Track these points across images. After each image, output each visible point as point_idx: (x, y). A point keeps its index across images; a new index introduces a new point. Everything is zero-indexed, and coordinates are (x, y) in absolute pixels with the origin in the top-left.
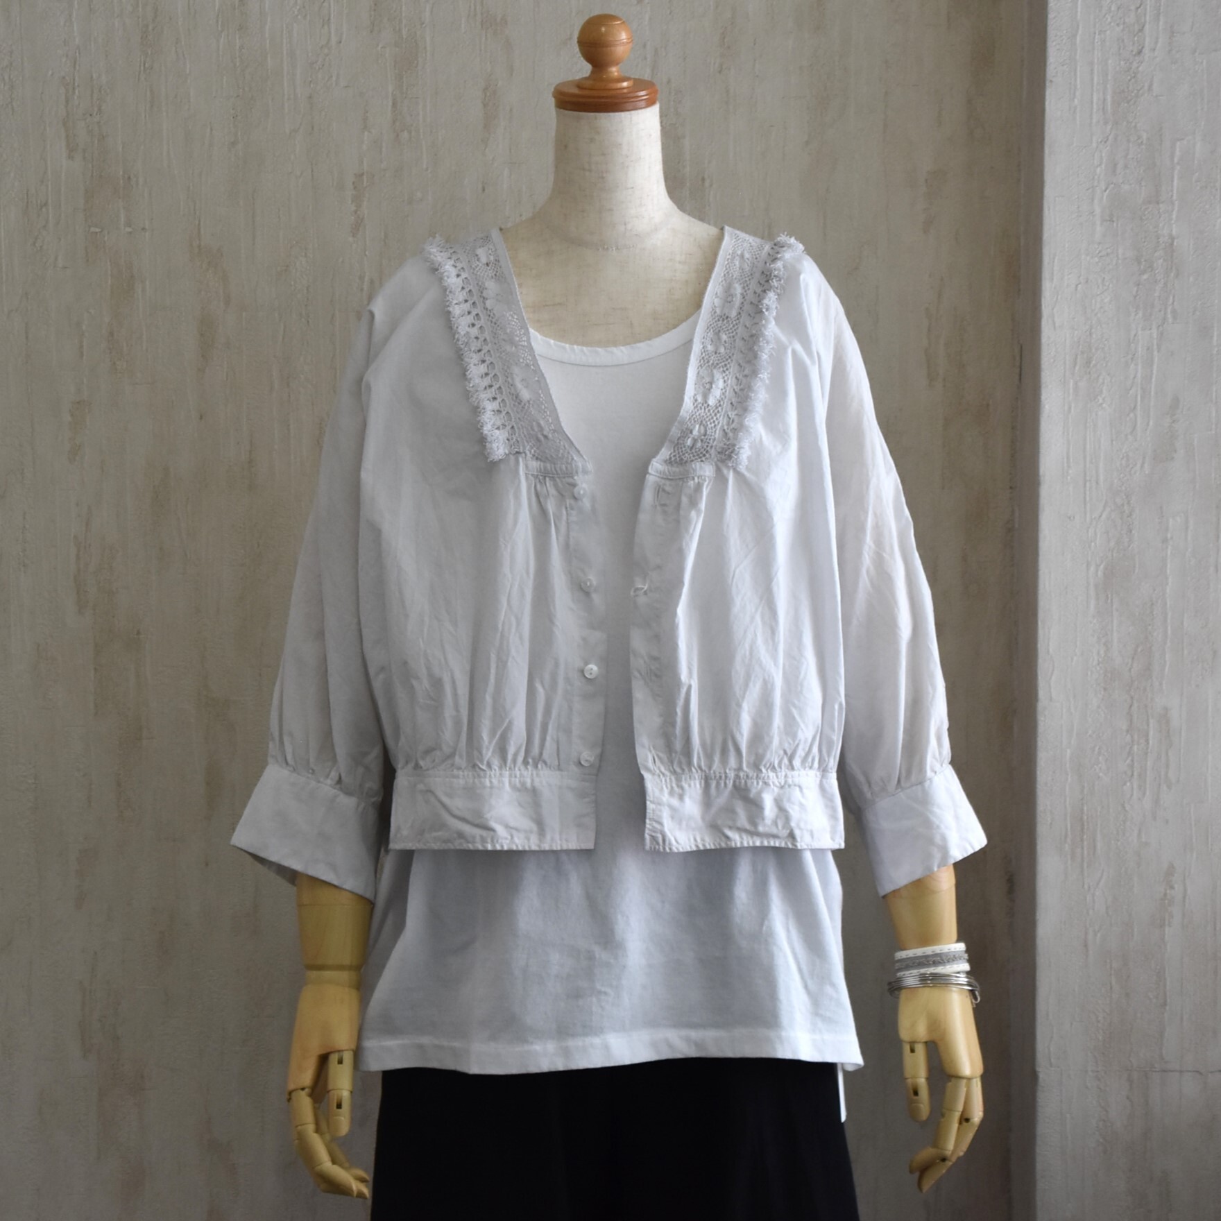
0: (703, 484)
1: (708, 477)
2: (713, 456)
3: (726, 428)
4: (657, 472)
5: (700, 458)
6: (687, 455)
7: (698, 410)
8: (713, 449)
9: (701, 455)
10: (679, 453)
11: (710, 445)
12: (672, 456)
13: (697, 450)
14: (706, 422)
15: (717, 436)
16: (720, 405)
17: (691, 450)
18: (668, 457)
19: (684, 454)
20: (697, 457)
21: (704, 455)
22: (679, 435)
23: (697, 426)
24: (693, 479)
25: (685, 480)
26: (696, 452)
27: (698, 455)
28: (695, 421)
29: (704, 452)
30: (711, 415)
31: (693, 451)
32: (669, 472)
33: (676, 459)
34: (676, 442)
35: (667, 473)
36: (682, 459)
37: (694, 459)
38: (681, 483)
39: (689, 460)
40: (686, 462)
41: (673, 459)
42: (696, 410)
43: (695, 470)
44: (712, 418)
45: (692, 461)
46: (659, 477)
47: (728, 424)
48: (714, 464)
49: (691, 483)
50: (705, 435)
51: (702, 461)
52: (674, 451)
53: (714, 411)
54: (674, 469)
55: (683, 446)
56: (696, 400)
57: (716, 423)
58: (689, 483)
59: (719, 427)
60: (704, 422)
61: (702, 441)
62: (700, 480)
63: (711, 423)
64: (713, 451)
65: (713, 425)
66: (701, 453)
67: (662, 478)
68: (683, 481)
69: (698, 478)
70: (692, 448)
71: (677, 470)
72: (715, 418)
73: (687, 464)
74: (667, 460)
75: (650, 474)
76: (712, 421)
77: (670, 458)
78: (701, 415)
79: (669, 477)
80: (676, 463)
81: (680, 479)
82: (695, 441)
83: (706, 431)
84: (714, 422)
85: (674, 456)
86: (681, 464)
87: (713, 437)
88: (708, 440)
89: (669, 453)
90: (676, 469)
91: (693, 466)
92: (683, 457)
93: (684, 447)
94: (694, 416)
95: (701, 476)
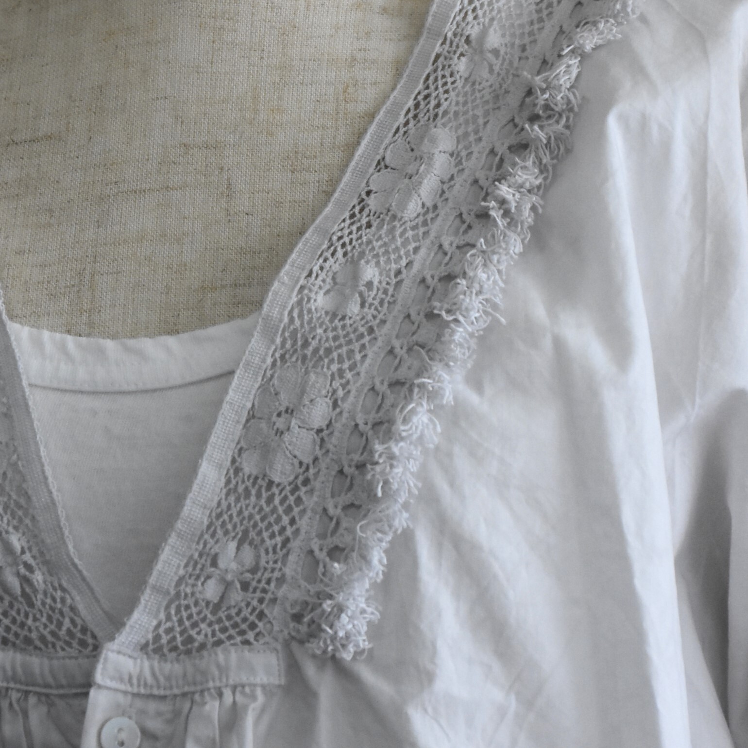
0: (245, 708)
1: (263, 687)
2: (276, 628)
3: (315, 546)
4: (121, 680)
5: (242, 633)
6: (203, 626)
7: (238, 500)
8: (277, 609)
9: (244, 626)
10: (181, 622)
11: (269, 596)
12: (161, 630)
13: (233, 612)
14: (260, 533)
15: (288, 571)
16: (306, 482)
17: (214, 612)
18: (150, 636)
19: (195, 625)
20: (232, 632)
21: (253, 626)
22: (181, 572)
23: (232, 546)
24: (220, 695)
25: (197, 697)
26: (229, 617)
27: (235, 625)
28: (226, 533)
29: (252, 618)
30: (274, 510)
31: (222, 614)
32: (154, 674)
33: (174, 638)
34: (173, 592)
35: (150, 680)
36: (190, 640)
37: (223, 637)
38: (187, 705)
39: (211, 640)
40: (203, 646)
41: (164, 640)
42: (232, 499)
43: (223, 670)
44: (278, 520)
45: (219, 643)
46: (125, 693)
47: (322, 536)
48: (279, 647)
49: (213, 708)
50: (254, 570)
51: (247, 642)
52: (168, 618)
53: (284, 500)
54: (167, 667)
55: (191, 601)
56: (237, 471)
57: (289, 532)
58: (207, 707)
59: (295, 544)
60: (252, 534)
61: (245, 586)
62: (239, 698)
63: (273, 536)
64: (274, 613)
65: (279, 539)
66: (245, 620)
67: (136, 695)
68: (193, 702)
69: (234, 689)
70: (217, 607)
71: (177, 668)
72: (286, 520)
73: (205, 653)
74: (147, 644)
75: (100, 687)
76: (276, 528)
77: (157, 638)
78: (246, 514)
79: (156, 692)
80: (175, 649)
81: (184, 695)
82: (228, 586)
83: (258, 557)
84: (283, 529)
85: (169, 631)
86: (188, 652)
87: (277, 574)
88: (263, 584)
89: (155, 623)
90: (172, 667)
91: (221, 657)
92: (193, 633)
93: (196, 604)
94: (226, 517)
95: (243, 686)
